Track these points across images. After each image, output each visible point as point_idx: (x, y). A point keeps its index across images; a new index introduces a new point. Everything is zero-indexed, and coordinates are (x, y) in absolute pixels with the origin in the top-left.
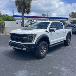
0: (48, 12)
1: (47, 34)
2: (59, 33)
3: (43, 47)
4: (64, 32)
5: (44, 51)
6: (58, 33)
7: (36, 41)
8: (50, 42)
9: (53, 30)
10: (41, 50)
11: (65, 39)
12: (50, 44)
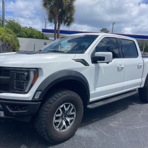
0: (113, 24)
1: (83, 69)
2: (122, 68)
3: (63, 109)
4: (139, 67)
5: (68, 120)
6: (120, 69)
7: (37, 91)
8: (91, 93)
9: (102, 59)
10: (57, 118)
11: (142, 86)
12: (91, 100)
